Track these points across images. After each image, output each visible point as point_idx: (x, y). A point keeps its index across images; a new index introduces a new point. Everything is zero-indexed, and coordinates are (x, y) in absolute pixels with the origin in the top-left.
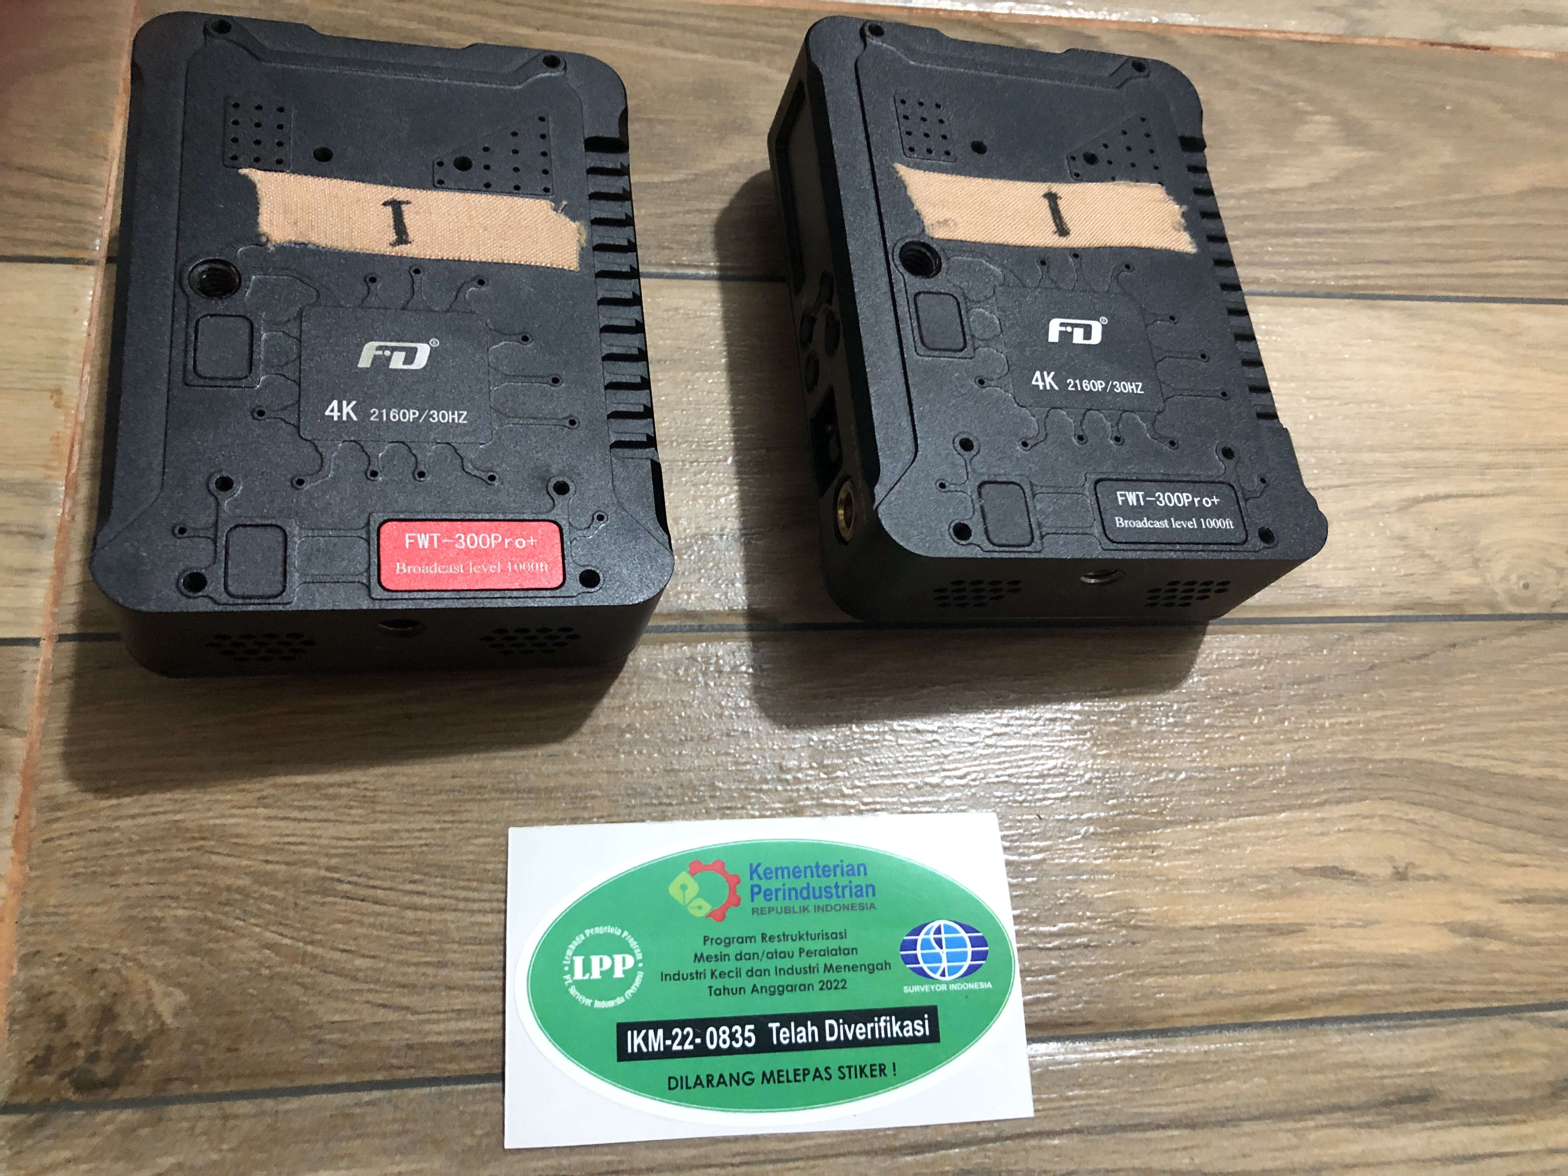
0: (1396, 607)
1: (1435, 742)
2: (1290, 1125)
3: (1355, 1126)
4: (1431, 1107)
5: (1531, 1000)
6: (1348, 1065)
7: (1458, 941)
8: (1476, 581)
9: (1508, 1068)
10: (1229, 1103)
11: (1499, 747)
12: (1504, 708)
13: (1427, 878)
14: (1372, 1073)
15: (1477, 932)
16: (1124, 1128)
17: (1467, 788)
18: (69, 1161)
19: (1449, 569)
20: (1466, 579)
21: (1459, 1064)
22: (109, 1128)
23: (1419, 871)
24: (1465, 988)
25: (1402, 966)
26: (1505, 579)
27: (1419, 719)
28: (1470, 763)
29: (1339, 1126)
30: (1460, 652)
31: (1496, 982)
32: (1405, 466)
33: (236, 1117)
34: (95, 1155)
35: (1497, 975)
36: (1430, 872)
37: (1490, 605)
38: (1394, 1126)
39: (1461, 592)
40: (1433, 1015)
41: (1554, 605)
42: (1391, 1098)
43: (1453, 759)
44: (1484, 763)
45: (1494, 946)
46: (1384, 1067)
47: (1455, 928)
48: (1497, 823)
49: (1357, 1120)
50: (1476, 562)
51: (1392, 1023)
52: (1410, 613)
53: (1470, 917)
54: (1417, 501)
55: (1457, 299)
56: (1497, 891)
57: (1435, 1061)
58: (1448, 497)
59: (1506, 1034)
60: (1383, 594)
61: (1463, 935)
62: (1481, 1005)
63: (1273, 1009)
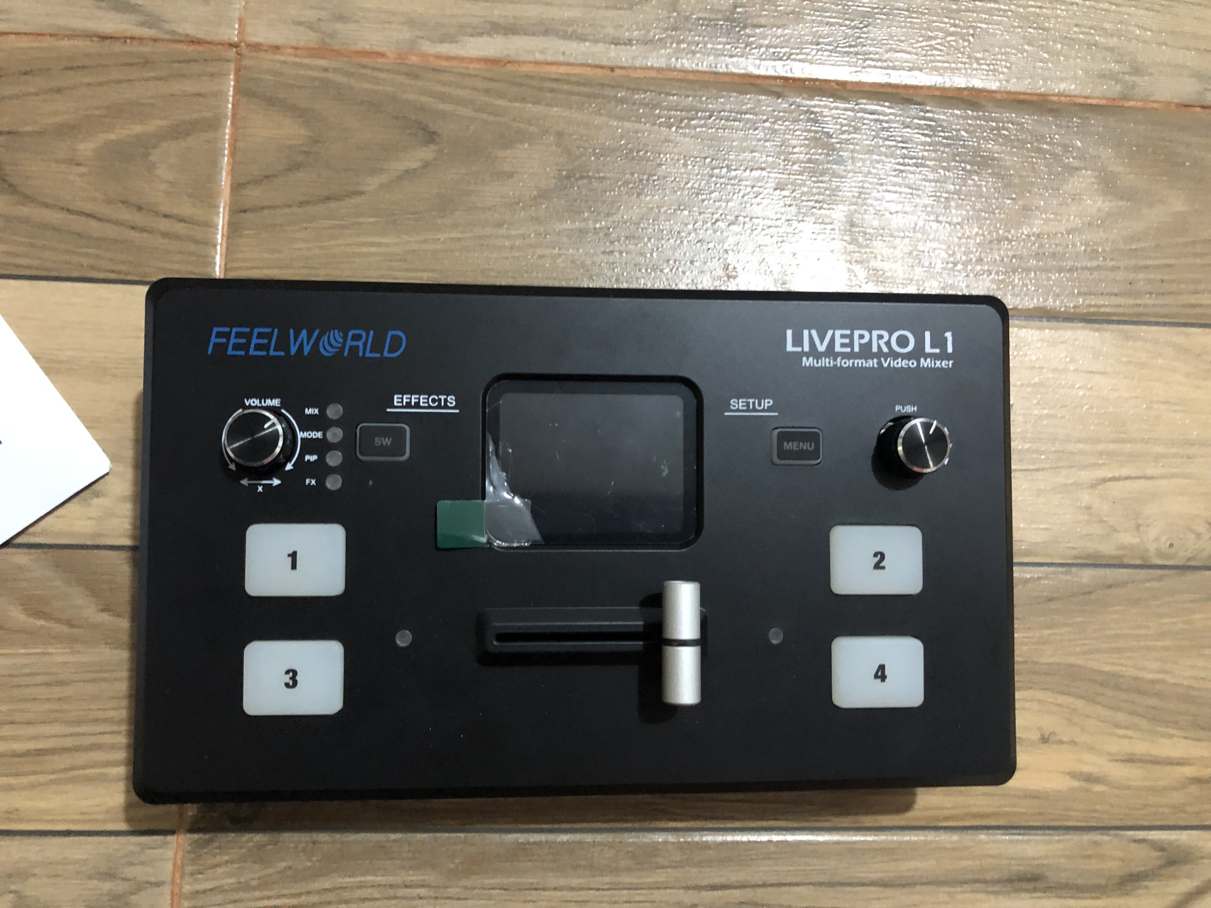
0: (1075, 557)
1: (1085, 653)
2: (946, 889)
3: (987, 892)
4: (1039, 885)
5: (1119, 823)
6: (989, 856)
7: (1076, 784)
8: (1136, 541)
9: (1094, 865)
10: (910, 874)
11: (1128, 658)
12: (1137, 632)
13: (1062, 742)
14: (1005, 862)
15: (1089, 778)
16: (842, 884)
17: (1102, 685)
18: (227, 862)
19: (1119, 532)
20: (1128, 538)
21: (1062, 860)
22: (251, 844)
23: (1058, 738)
24: (1074, 814)
25: (1036, 797)
26: (1157, 540)
27: (1077, 636)
28: (1107, 668)
29: (977, 892)
30: (1114, 591)
31: (1096, 811)
32: (1101, 454)
33: (320, 843)
34: (242, 859)
35: (1098, 807)
36: (1065, 739)
37: (1143, 558)
38: (1013, 894)
39: (1123, 547)
40: (1050, 828)
41: (1189, 559)
42: (1013, 878)
43: (1095, 665)
44: (1117, 668)
45: (1098, 788)
46: (1012, 859)
47: (1074, 775)
48: (1118, 709)
49: (989, 889)
50: (1138, 527)
51: (1022, 832)
52: (1084, 561)
53: (1086, 769)
54: (1104, 480)
55: (1165, 324)
56: (1109, 754)
57: (1046, 857)
58: (1127, 478)
59: (1096, 843)
60: (1068, 548)
61: (1079, 780)
62: (1083, 824)
63: (947, 819)
